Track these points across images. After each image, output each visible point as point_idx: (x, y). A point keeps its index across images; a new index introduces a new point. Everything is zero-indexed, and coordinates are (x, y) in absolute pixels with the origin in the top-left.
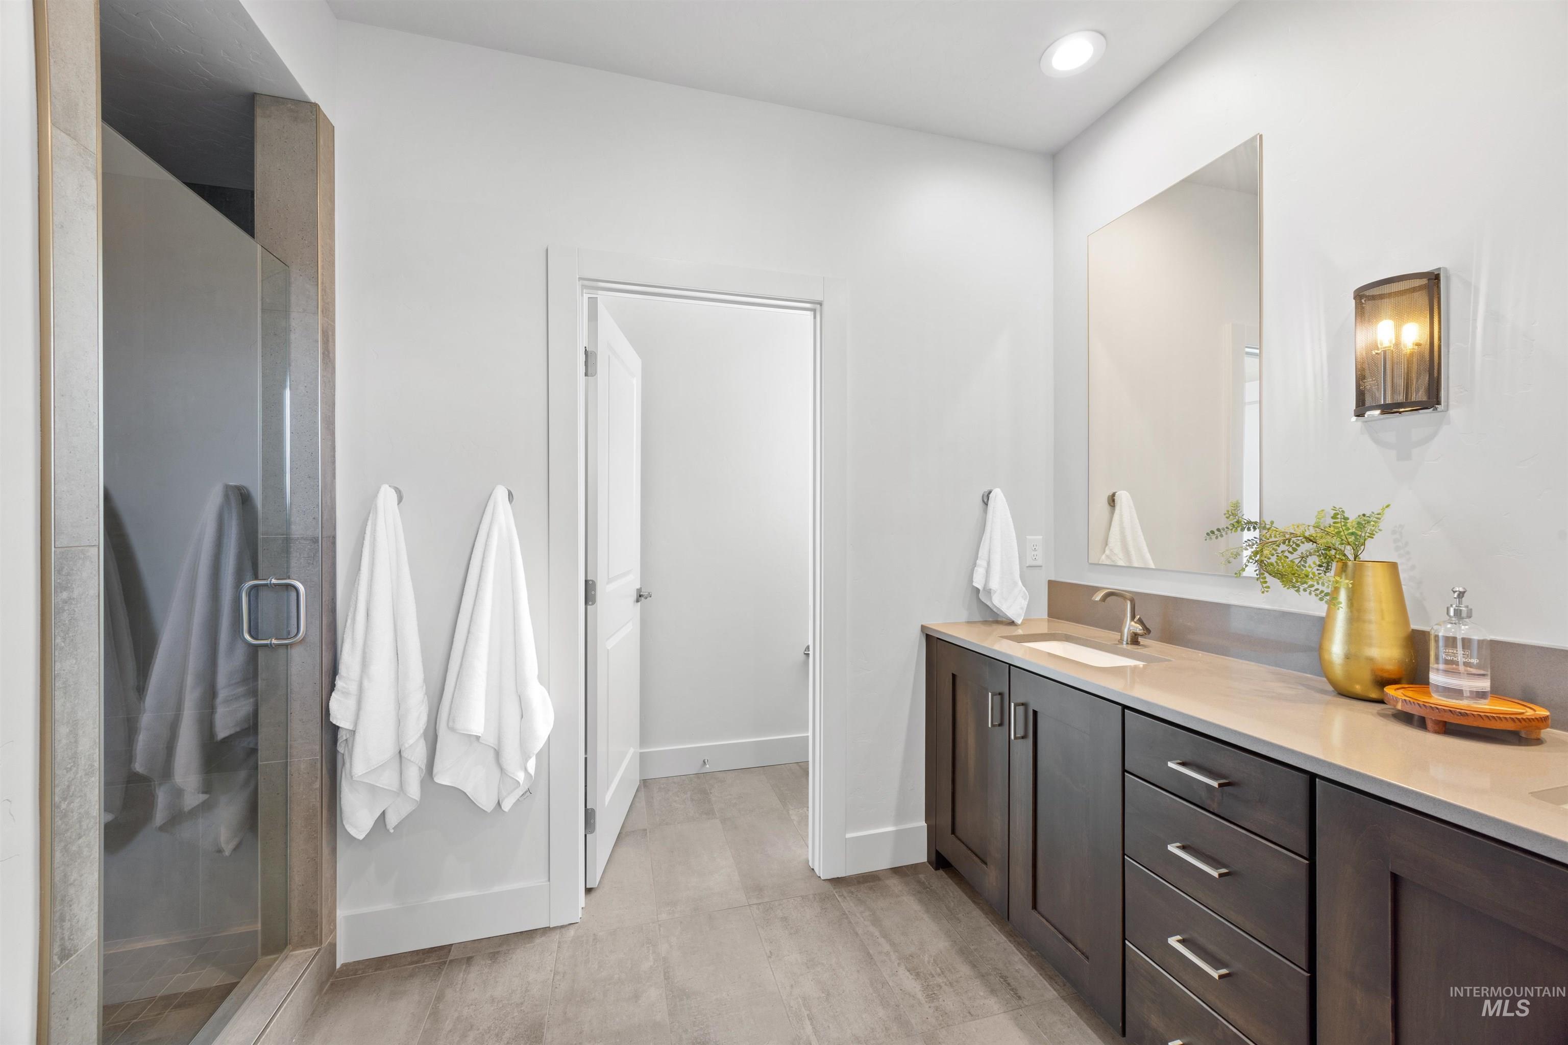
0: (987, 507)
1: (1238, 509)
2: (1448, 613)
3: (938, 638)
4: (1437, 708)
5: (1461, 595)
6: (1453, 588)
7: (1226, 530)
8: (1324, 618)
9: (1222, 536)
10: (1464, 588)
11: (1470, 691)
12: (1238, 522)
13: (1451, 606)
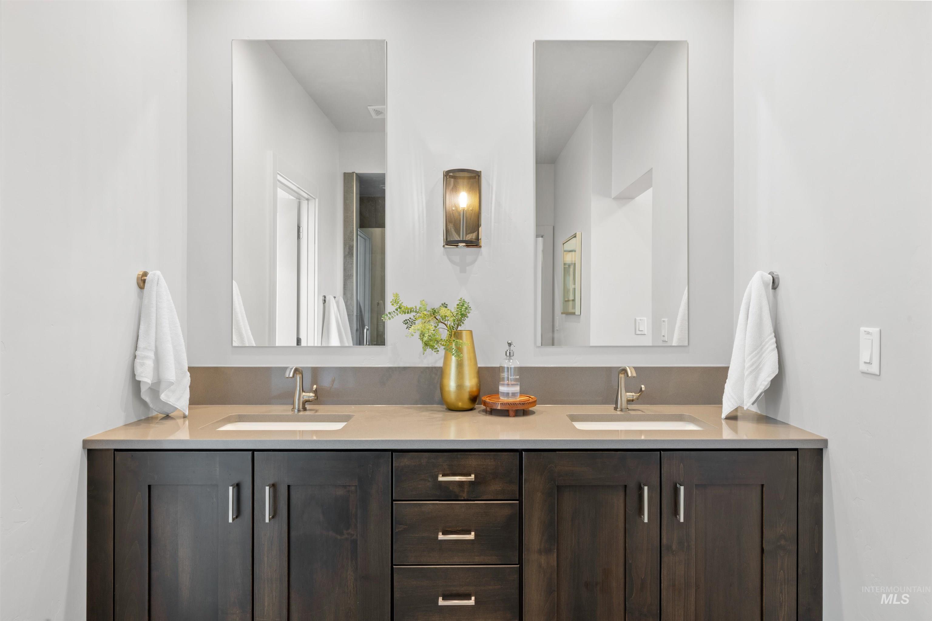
0: (142, 292)
1: (398, 298)
2: (506, 355)
3: (116, 450)
4: (515, 403)
5: (510, 344)
6: (508, 341)
7: (393, 313)
8: (442, 367)
9: (393, 317)
10: (511, 341)
11: (512, 393)
12: (400, 308)
13: (507, 350)
